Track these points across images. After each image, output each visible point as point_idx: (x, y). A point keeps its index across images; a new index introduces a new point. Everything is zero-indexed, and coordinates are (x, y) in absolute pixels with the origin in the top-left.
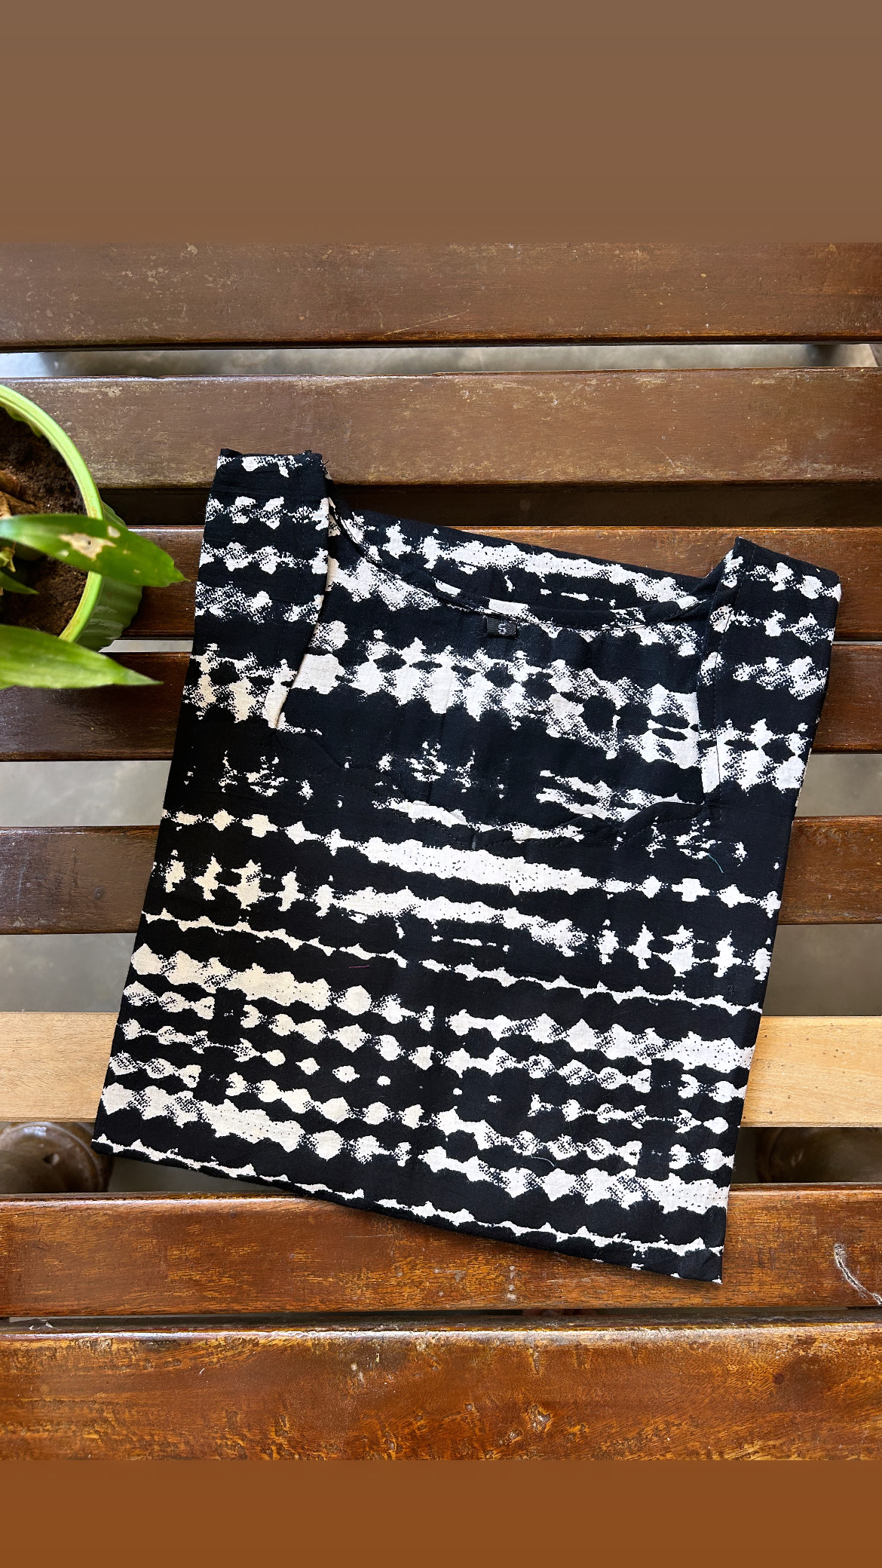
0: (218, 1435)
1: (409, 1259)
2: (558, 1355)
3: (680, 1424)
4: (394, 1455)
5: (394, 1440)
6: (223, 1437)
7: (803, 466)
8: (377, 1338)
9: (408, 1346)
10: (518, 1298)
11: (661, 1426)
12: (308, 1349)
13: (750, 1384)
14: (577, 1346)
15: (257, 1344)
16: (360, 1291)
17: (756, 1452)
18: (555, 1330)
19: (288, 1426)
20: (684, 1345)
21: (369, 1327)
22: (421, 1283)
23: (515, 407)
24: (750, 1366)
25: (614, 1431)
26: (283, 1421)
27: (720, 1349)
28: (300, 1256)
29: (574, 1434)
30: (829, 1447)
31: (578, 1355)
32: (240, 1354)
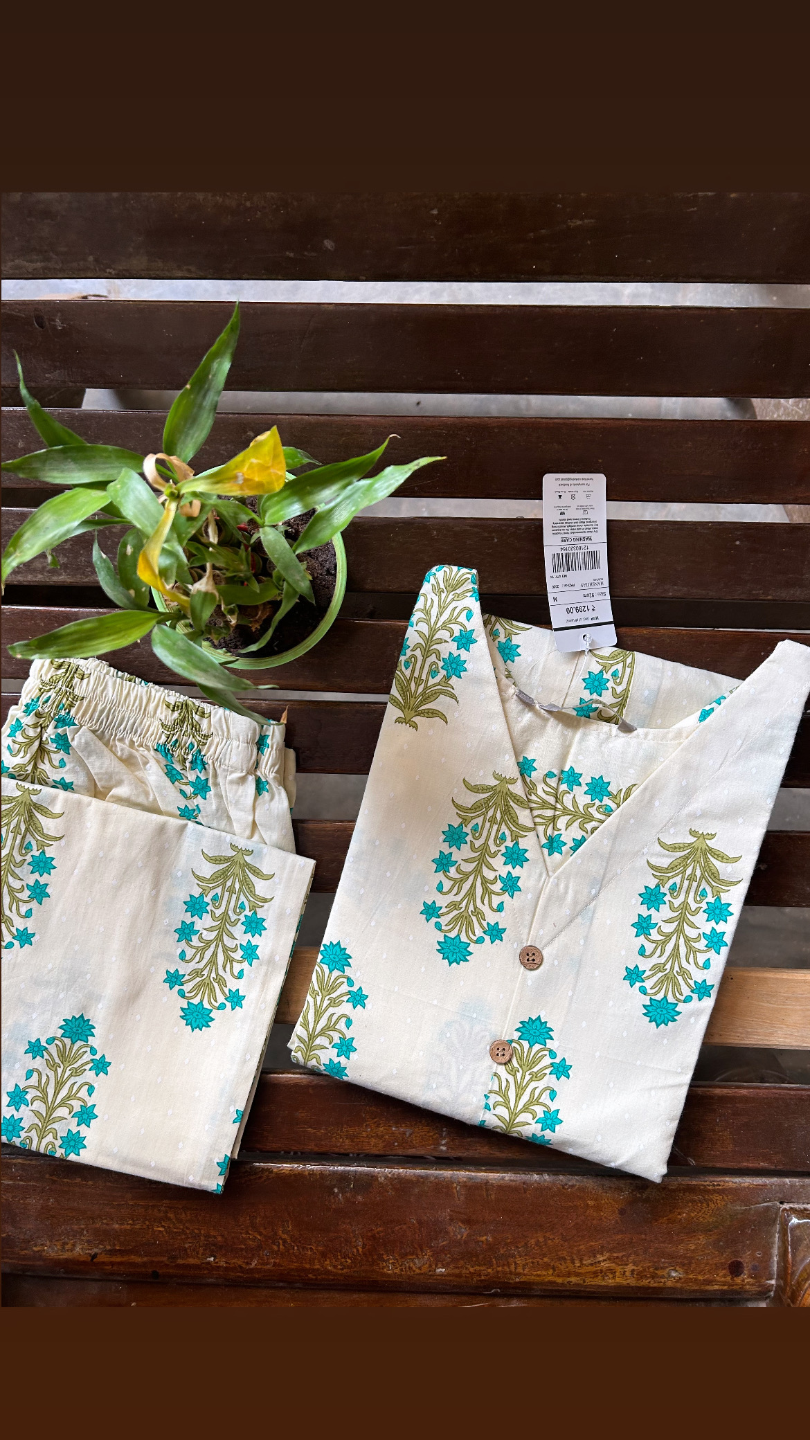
0: (244, 1231)
1: (376, 1120)
2: (472, 1189)
3: (554, 1239)
4: (360, 1250)
5: (361, 1240)
6: (247, 1233)
7: (667, 587)
8: (352, 1171)
9: (373, 1178)
10: (448, 1149)
11: (541, 1240)
12: (305, 1176)
13: (602, 1214)
14: (486, 1183)
15: (272, 1172)
16: (341, 1140)
17: (604, 1260)
18: (473, 1171)
19: (290, 1227)
20: (559, 1186)
21: (347, 1164)
22: (382, 1136)
23: (468, 542)
24: (603, 1202)
25: (509, 1241)
26: (288, 1224)
27: (582, 1189)
28: (303, 1115)
29: (482, 1242)
30: (655, 1260)
31: (487, 1190)
32: (261, 1177)
